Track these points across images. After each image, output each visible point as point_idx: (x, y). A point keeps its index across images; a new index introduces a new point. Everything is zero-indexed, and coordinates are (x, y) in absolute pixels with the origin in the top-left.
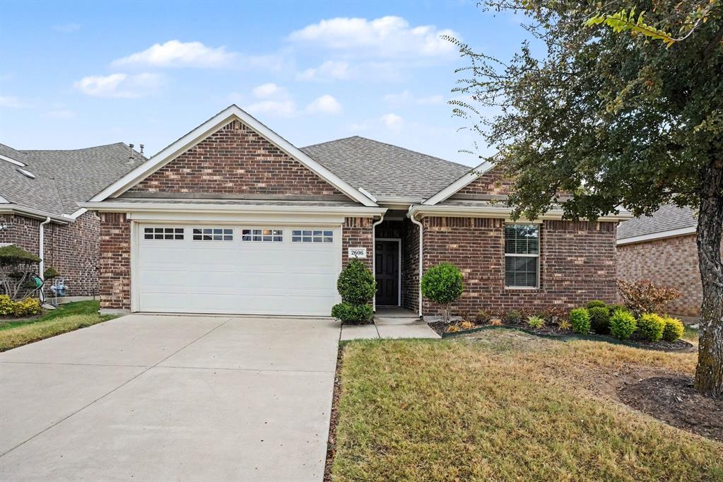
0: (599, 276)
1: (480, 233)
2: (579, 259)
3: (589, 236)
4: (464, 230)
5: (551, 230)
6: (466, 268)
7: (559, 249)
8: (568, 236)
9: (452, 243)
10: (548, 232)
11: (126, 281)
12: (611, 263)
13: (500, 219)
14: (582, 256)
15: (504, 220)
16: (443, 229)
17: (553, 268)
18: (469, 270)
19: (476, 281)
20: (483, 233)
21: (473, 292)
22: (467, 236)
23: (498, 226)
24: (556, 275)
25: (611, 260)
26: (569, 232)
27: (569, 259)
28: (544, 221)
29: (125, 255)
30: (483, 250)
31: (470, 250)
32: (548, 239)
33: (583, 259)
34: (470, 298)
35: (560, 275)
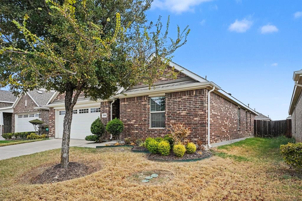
0: (195, 121)
1: (139, 103)
2: (184, 112)
3: (189, 99)
4: (133, 102)
5: (170, 98)
6: (133, 119)
7: (173, 107)
8: (178, 100)
9: (128, 109)
10: (168, 99)
11: (54, 129)
12: (202, 113)
13: (147, 96)
14: (185, 110)
15: (148, 96)
16: (126, 103)
17: (170, 117)
18: (134, 121)
19: (137, 125)
20: (140, 103)
21: (136, 130)
22: (134, 105)
23: (145, 99)
24: (172, 121)
25: (202, 111)
26: (178, 98)
27: (178, 112)
28: (166, 94)
29: (54, 120)
30: (140, 111)
31: (135, 112)
32: (168, 102)
33: (186, 112)
34: (135, 133)
35: (174, 121)
